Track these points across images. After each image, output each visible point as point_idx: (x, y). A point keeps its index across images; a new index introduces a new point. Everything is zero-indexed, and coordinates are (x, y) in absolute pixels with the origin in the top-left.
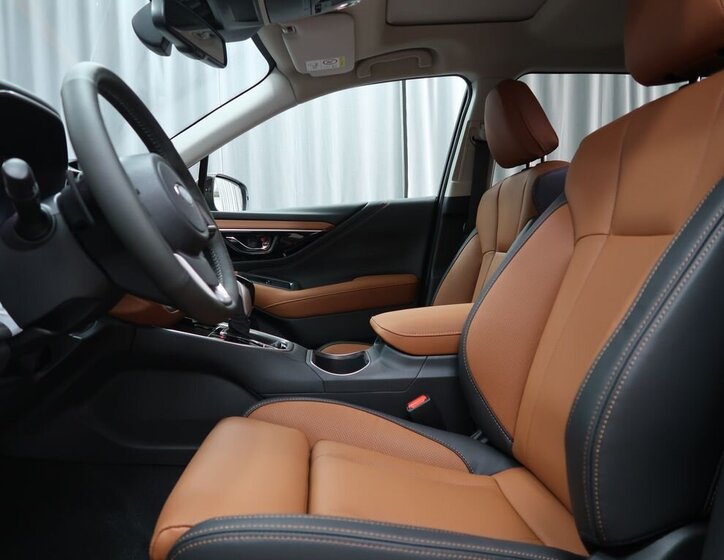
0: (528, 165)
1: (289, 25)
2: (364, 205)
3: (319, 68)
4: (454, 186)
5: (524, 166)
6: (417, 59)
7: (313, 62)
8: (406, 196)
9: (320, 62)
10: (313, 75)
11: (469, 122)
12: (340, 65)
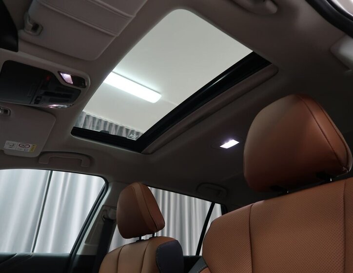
0: (141, 238)
1: (7, 108)
2: (15, 255)
3: (14, 148)
4: (86, 248)
5: (138, 238)
6: (81, 160)
7: (11, 143)
8: (33, 251)
9: (17, 144)
10: (6, 152)
11: (103, 206)
12: (30, 150)
